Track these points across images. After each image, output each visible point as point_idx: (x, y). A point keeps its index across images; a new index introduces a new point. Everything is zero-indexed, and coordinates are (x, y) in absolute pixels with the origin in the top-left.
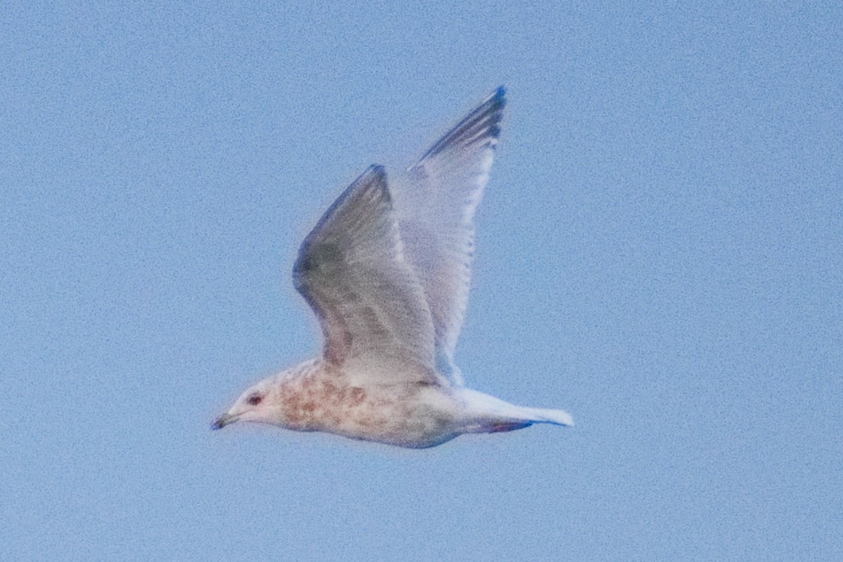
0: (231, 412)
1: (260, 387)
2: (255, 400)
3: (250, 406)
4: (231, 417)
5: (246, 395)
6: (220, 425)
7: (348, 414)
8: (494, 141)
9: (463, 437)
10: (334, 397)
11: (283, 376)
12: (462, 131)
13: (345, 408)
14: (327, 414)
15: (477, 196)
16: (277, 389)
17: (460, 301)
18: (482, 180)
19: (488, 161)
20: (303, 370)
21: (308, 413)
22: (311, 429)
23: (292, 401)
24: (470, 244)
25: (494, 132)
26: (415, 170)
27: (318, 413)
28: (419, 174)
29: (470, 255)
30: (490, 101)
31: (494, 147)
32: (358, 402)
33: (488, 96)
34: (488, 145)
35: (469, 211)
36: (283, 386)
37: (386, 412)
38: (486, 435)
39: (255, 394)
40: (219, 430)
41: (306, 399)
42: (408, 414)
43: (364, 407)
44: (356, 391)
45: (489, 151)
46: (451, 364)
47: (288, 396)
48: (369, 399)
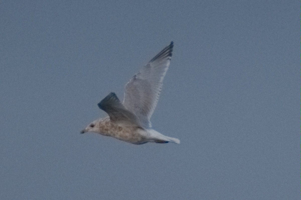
0: (86, 129)
1: (94, 123)
2: (92, 126)
3: (91, 128)
4: (86, 130)
5: (90, 124)
6: (83, 132)
7: (117, 134)
8: (170, 58)
9: (148, 143)
10: (113, 128)
11: (101, 120)
12: (162, 54)
13: (116, 131)
14: (112, 132)
15: (164, 74)
16: (98, 124)
17: (155, 104)
18: (166, 69)
19: (168, 64)
20: (106, 119)
21: (106, 131)
22: (107, 135)
23: (102, 127)
24: (161, 88)
25: (170, 55)
26: (147, 65)
27: (109, 132)
28: (148, 66)
29: (160, 91)
30: (169, 46)
31: (170, 59)
32: (120, 131)
33: (169, 44)
34: (168, 59)
35: (162, 78)
36: (100, 123)
37: (127, 134)
38: (155, 143)
39: (92, 124)
40: (83, 134)
41: (106, 128)
42: (133, 135)
43: (121, 132)
44: (120, 128)
45: (169, 61)
46: (149, 121)
47: (101, 126)
48: (123, 130)
